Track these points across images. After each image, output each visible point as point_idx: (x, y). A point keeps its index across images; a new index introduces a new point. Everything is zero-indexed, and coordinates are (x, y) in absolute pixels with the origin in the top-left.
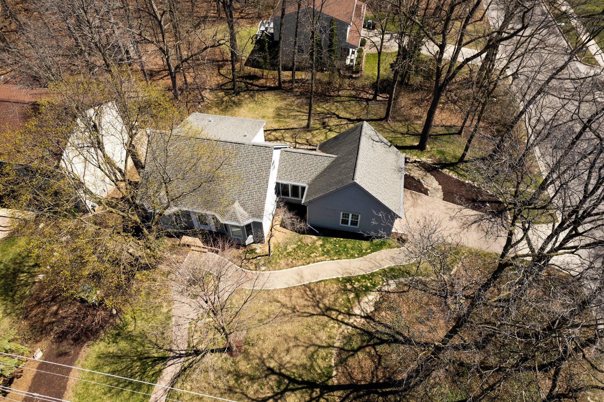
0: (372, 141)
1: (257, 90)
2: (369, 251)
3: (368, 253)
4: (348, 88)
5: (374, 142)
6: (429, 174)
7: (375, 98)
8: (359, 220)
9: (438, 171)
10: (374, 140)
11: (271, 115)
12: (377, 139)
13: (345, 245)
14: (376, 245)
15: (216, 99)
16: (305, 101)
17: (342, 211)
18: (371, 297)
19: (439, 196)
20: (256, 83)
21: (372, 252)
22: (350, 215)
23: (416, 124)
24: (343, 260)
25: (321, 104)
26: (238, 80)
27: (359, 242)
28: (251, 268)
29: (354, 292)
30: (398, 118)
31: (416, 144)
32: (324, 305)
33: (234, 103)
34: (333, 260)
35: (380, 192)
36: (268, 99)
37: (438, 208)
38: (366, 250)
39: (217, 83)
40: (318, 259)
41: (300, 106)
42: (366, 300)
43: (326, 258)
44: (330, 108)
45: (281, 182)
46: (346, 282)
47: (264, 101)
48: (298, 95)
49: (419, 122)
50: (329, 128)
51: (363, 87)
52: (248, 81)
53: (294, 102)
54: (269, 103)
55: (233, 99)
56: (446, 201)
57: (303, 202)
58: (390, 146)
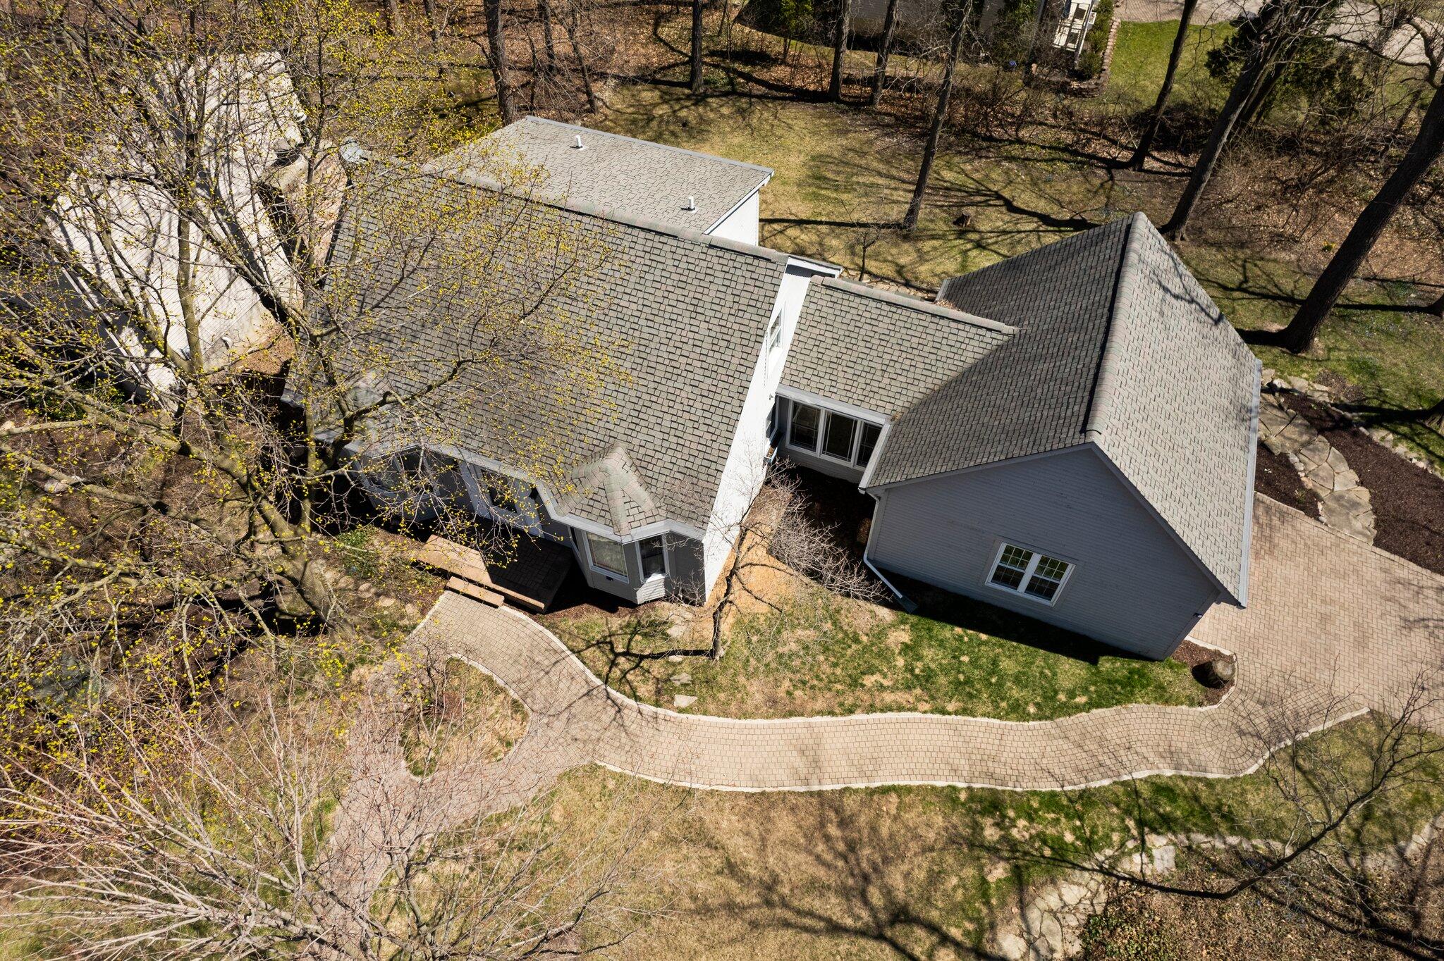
0: (1161, 292)
1: (761, 97)
2: (1081, 700)
3: (1078, 709)
4: (1051, 121)
5: (1168, 296)
6: (1321, 441)
7: (1136, 162)
8: (1063, 582)
9: (1356, 434)
10: (1166, 290)
11: (794, 175)
12: (1175, 286)
13: (995, 662)
14: (1109, 681)
15: (631, 110)
16: (907, 146)
17: (1006, 538)
18: (1072, 893)
19: (1358, 525)
20: (760, 73)
21: (1091, 705)
22: (1035, 560)
23: (1275, 261)
24: (979, 719)
25: (956, 160)
26: (707, 60)
27: (1045, 660)
28: (643, 691)
29: (1007, 860)
30: (1211, 234)
31: (1275, 327)
32: (888, 892)
33: (684, 125)
34: (943, 712)
35: (1178, 492)
36: (790, 127)
37: (1355, 571)
38: (1071, 694)
39: (644, 61)
40: (889, 697)
41: (888, 158)
42: (1052, 901)
43: (918, 699)
44: (987, 176)
45: (793, 395)
46: (983, 813)
47: (779, 132)
48: (888, 126)
49: (1284, 256)
50: (975, 236)
51: (1102, 122)
52: (739, 66)
53: (870, 142)
54: (791, 140)
55: (683, 113)
56: (1387, 548)
57: (864, 484)
58: (1217, 322)
